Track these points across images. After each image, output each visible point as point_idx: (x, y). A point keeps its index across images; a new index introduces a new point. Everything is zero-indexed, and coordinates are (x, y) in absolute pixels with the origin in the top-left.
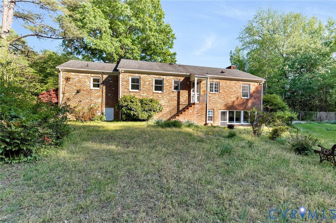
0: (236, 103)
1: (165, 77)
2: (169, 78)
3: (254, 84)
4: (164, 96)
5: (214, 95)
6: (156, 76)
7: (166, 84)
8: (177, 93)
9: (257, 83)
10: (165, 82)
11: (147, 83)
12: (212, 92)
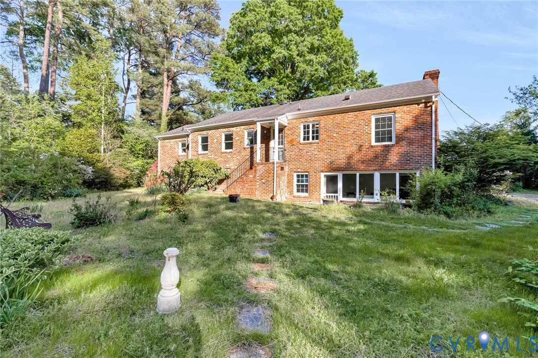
0: (357, 157)
1: (234, 129)
2: (239, 129)
3: (408, 109)
4: (234, 157)
5: (308, 145)
6: (224, 130)
7: (236, 139)
8: (249, 149)
9: (418, 104)
10: (234, 137)
11: (215, 141)
12: (308, 141)
